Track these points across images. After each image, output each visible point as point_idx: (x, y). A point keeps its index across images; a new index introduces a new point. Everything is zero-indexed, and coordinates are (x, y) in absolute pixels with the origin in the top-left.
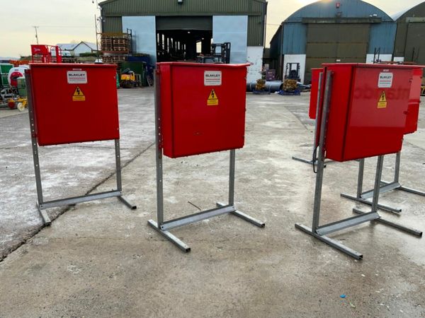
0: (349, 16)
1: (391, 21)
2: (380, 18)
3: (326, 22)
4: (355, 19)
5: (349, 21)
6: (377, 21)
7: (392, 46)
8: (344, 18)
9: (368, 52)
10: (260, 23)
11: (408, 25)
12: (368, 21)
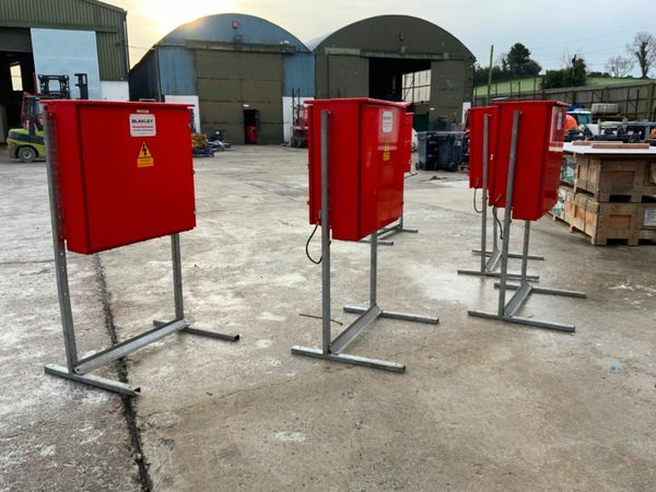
0: (252, 42)
1: (308, 52)
2: (294, 47)
3: (221, 48)
4: (262, 45)
5: (253, 49)
6: (290, 50)
7: (312, 86)
8: (247, 45)
9: (283, 94)
10: (118, 45)
11: (328, 58)
12: (279, 50)
